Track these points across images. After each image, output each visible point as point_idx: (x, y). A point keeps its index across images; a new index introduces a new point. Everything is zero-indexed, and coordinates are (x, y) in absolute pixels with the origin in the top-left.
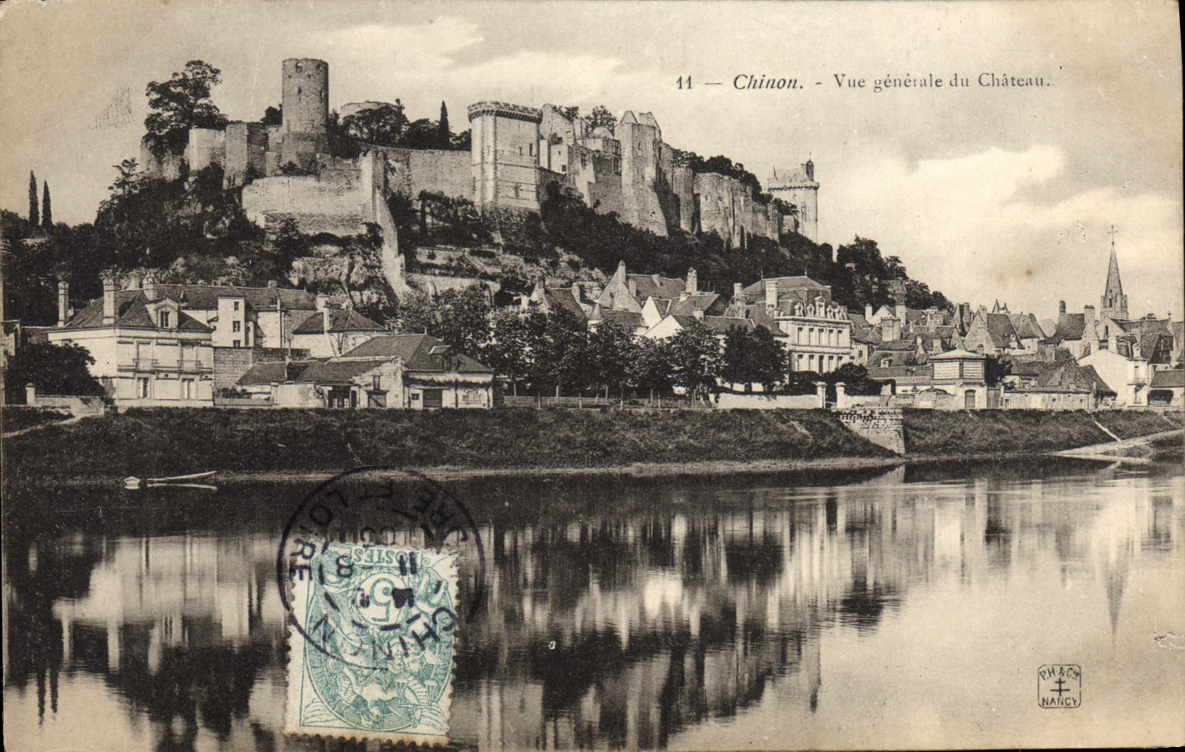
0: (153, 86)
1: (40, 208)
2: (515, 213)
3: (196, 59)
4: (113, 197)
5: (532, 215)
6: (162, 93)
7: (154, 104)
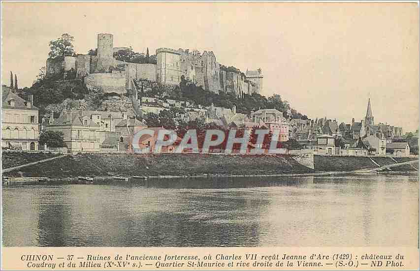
0: (51, 43)
1: (14, 84)
2: (172, 86)
3: (65, 33)
4: (38, 79)
5: (177, 87)
6: (54, 45)
7: (52, 48)
